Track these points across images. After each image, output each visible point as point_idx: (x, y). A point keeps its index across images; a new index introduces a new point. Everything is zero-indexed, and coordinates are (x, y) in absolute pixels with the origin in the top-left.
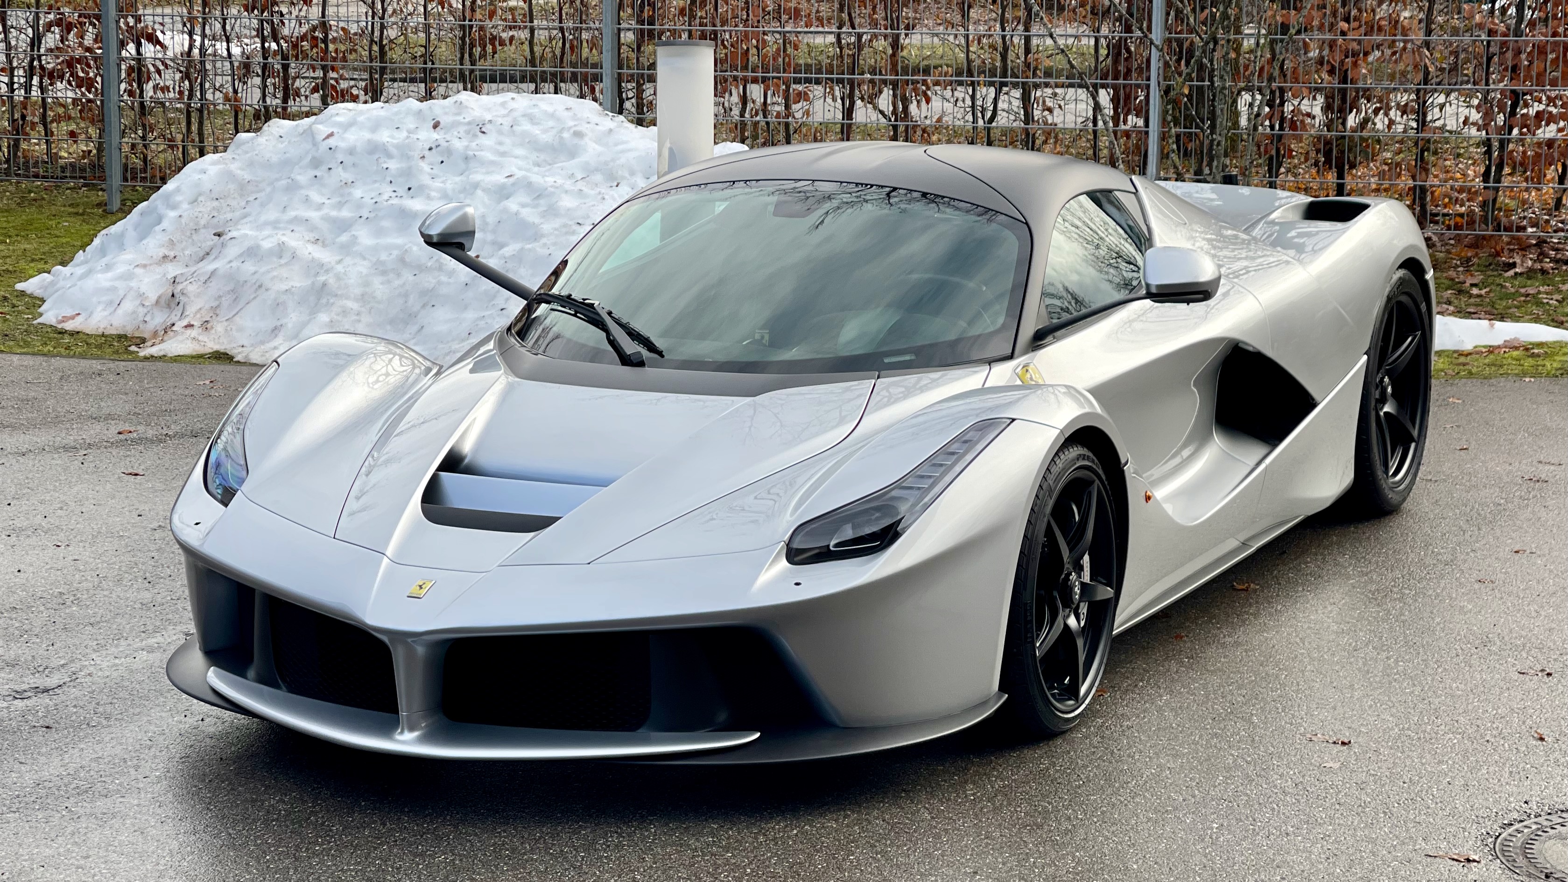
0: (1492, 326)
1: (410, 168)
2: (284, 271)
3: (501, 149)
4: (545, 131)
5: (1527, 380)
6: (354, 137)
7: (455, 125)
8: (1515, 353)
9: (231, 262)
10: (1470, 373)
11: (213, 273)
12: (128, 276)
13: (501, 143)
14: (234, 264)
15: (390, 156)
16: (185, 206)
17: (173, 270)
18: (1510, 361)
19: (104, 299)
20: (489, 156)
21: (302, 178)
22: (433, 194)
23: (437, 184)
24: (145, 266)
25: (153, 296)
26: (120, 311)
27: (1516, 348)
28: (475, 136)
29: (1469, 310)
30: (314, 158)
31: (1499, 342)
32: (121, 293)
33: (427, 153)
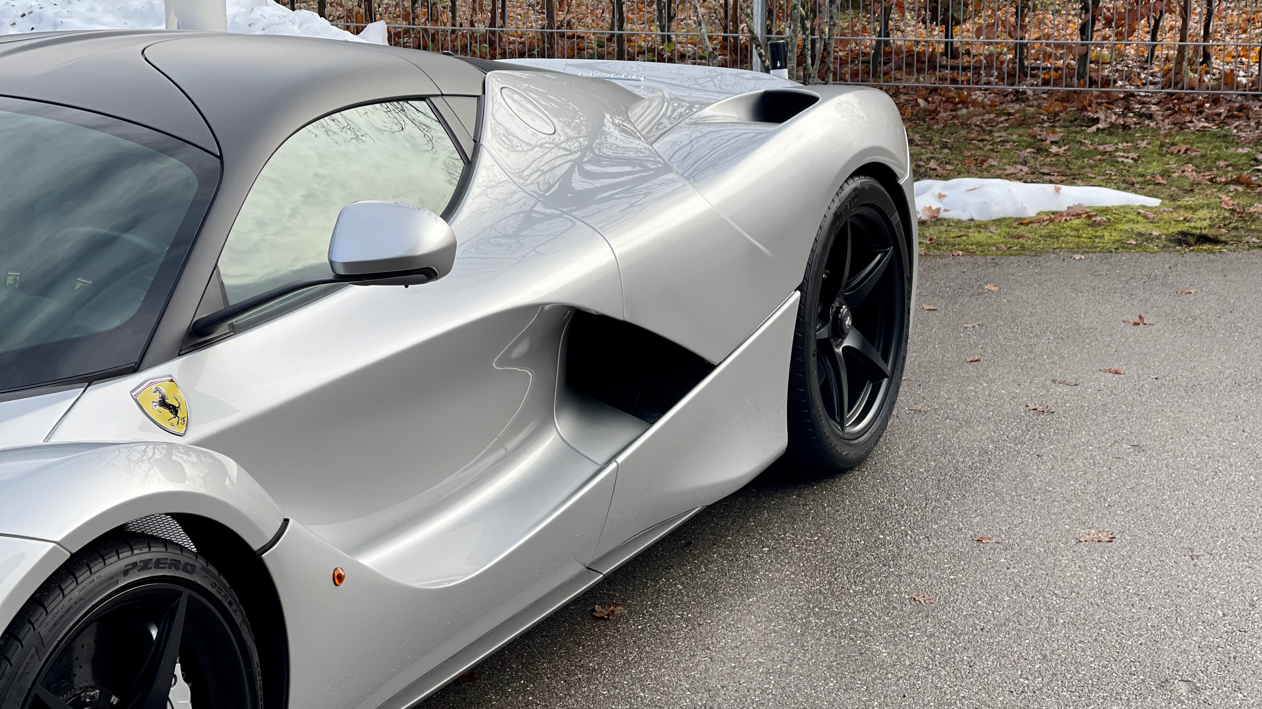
0: (1058, 190)
5: (1077, 257)
8: (1076, 222)
10: (1023, 247)
13: (91, 10)
18: (1068, 231)
27: (1078, 215)
28: (70, 3)
29: (1042, 171)
31: (1063, 208)
33: (19, 20)
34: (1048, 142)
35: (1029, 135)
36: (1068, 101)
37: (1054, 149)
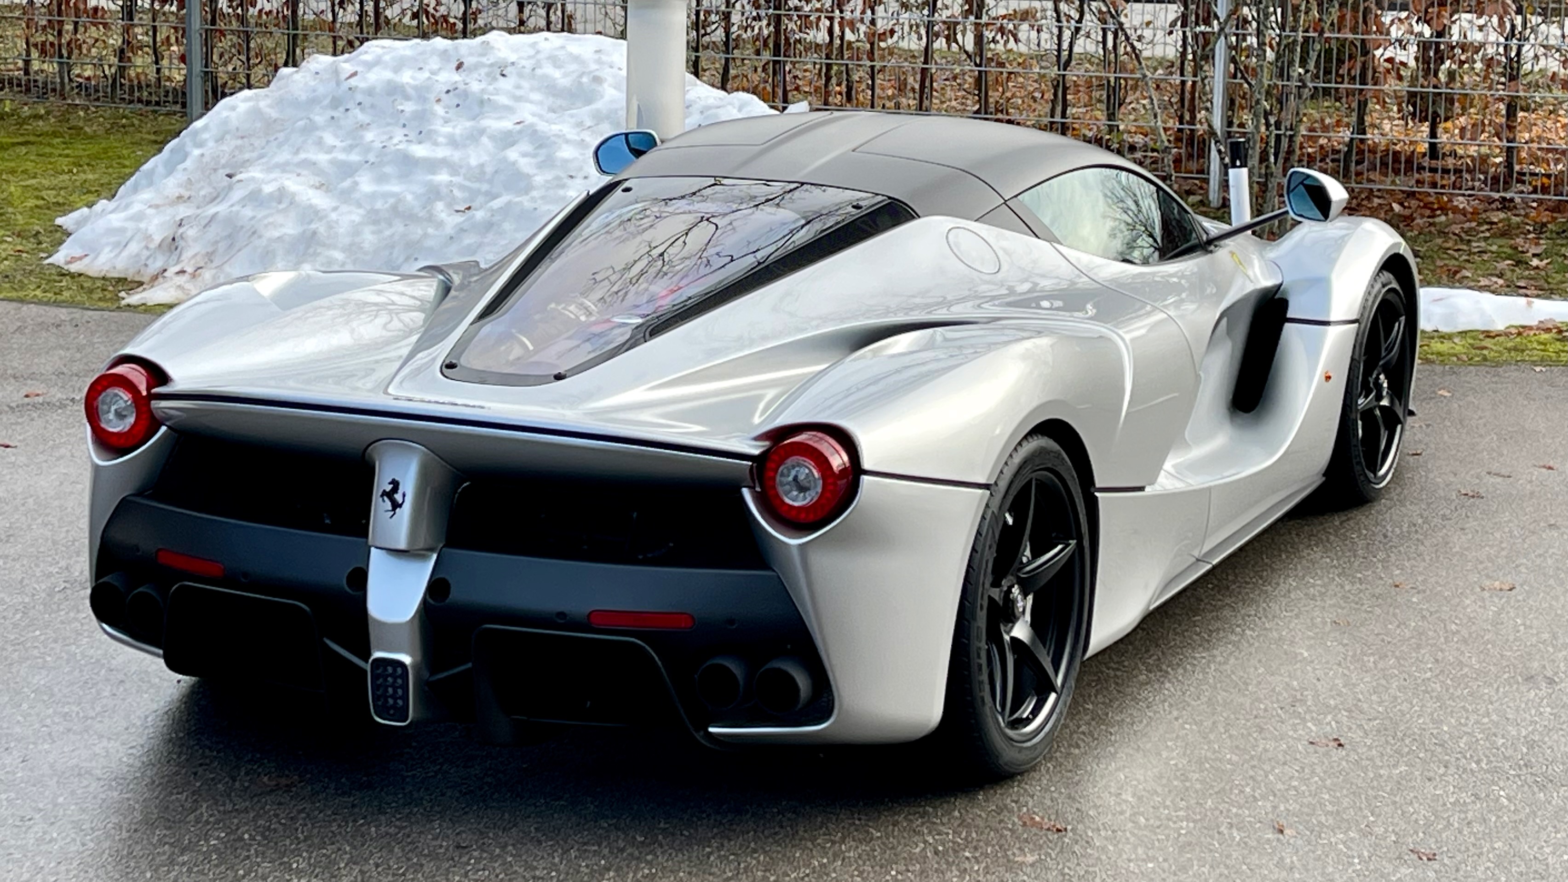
0: (1529, 304)
1: (424, 111)
2: (279, 219)
3: (519, 93)
4: (565, 75)
5: (1538, 369)
6: (376, 77)
7: (477, 66)
8: (1545, 336)
9: (232, 206)
10: (1485, 359)
11: (214, 217)
12: (139, 217)
13: (518, 87)
14: (234, 209)
15: (407, 98)
16: (211, 144)
17: (183, 211)
18: (1535, 345)
19: (113, 239)
20: (503, 100)
21: (319, 119)
22: (441, 140)
23: (447, 129)
24: (157, 207)
25: (158, 239)
26: (125, 254)
27: (1548, 330)
28: (495, 79)
29: (1519, 284)
30: (334, 98)
31: (1534, 323)
32: (129, 234)
33: (444, 96)
34: (1529, 254)
35: (1511, 247)
36: (1559, 212)
37: (1535, 262)
